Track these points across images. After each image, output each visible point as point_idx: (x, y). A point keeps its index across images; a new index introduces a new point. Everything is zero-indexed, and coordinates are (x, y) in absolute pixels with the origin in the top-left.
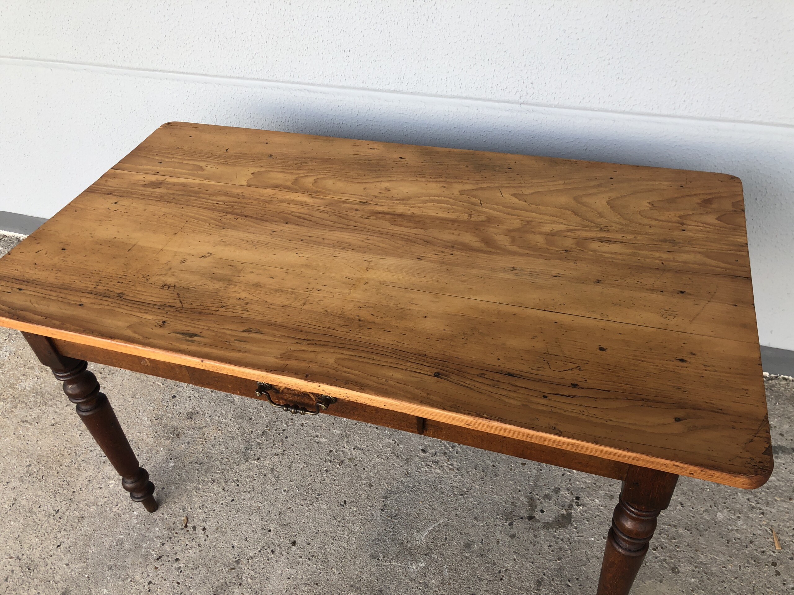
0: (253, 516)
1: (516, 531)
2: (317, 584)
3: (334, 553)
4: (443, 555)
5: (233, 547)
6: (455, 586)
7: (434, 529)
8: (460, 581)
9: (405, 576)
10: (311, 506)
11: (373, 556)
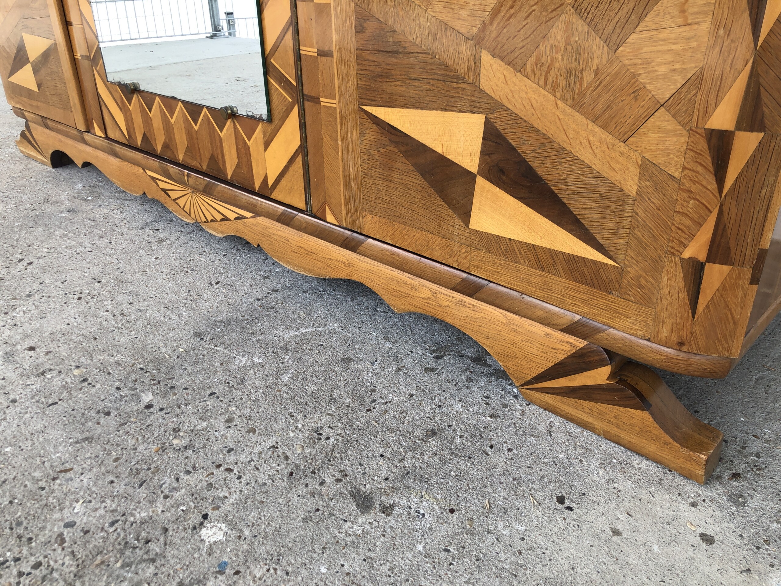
0: (95, 267)
1: (440, 367)
2: (96, 339)
3: (151, 318)
4: (300, 359)
5: (41, 283)
6: (285, 395)
7: (313, 334)
8: (298, 392)
9: (222, 364)
10: (172, 276)
11: (198, 335)
